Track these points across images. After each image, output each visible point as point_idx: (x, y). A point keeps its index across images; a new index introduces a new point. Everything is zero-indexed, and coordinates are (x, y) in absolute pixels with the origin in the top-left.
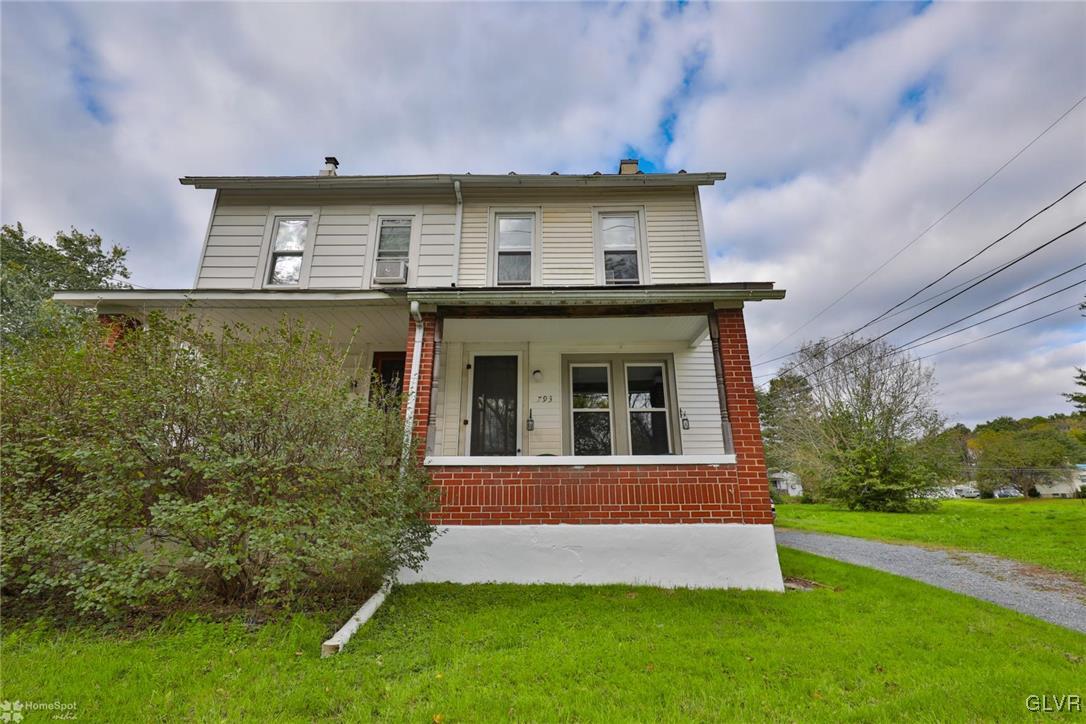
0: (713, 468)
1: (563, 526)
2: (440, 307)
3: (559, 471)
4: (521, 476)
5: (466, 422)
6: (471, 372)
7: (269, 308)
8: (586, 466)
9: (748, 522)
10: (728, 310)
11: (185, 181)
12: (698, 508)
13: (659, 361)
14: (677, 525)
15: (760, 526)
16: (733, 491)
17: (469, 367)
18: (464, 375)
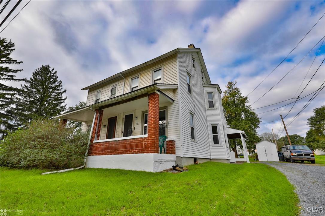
0: (143, 138)
1: (113, 155)
2: (100, 107)
3: (114, 142)
4: (108, 144)
5: (123, 132)
6: (124, 119)
7: (78, 113)
8: (118, 140)
9: (148, 153)
10: (152, 93)
11: (82, 90)
12: (138, 149)
13: (165, 109)
14: (133, 154)
15: (151, 154)
16: (146, 144)
17: (124, 118)
18: (123, 120)
